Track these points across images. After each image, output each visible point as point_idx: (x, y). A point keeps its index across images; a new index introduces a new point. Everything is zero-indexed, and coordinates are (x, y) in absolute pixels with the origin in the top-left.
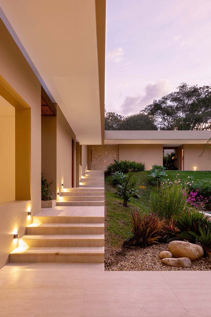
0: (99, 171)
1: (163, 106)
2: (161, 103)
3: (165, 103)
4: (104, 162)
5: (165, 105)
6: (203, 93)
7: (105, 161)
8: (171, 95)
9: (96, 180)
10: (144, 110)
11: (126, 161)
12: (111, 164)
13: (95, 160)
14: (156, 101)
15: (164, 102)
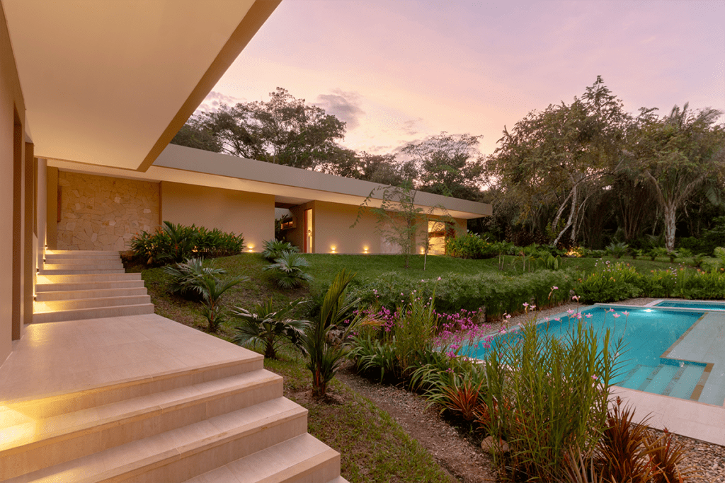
0: (100, 252)
1: (240, 122)
2: (235, 116)
3: (243, 118)
4: (107, 224)
5: (242, 121)
6: (311, 118)
7: (112, 224)
8: (254, 104)
9: (108, 286)
10: (195, 120)
11: (193, 226)
12: (145, 233)
13: (74, 217)
14: (225, 107)
15: (240, 115)
